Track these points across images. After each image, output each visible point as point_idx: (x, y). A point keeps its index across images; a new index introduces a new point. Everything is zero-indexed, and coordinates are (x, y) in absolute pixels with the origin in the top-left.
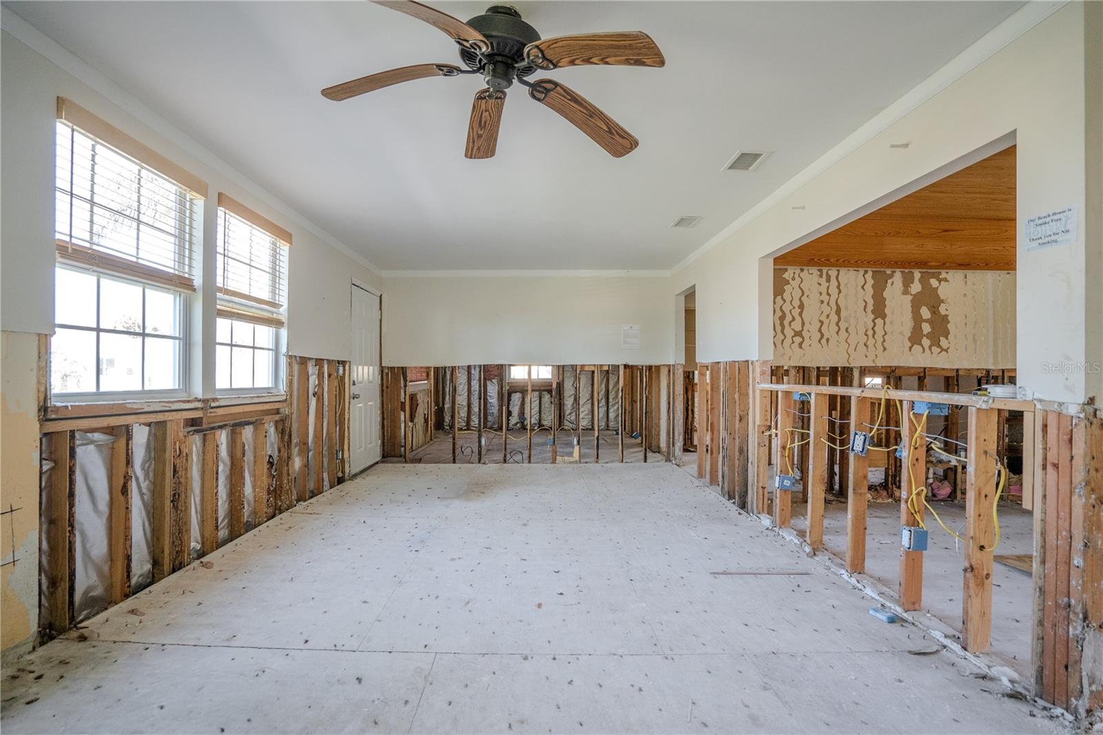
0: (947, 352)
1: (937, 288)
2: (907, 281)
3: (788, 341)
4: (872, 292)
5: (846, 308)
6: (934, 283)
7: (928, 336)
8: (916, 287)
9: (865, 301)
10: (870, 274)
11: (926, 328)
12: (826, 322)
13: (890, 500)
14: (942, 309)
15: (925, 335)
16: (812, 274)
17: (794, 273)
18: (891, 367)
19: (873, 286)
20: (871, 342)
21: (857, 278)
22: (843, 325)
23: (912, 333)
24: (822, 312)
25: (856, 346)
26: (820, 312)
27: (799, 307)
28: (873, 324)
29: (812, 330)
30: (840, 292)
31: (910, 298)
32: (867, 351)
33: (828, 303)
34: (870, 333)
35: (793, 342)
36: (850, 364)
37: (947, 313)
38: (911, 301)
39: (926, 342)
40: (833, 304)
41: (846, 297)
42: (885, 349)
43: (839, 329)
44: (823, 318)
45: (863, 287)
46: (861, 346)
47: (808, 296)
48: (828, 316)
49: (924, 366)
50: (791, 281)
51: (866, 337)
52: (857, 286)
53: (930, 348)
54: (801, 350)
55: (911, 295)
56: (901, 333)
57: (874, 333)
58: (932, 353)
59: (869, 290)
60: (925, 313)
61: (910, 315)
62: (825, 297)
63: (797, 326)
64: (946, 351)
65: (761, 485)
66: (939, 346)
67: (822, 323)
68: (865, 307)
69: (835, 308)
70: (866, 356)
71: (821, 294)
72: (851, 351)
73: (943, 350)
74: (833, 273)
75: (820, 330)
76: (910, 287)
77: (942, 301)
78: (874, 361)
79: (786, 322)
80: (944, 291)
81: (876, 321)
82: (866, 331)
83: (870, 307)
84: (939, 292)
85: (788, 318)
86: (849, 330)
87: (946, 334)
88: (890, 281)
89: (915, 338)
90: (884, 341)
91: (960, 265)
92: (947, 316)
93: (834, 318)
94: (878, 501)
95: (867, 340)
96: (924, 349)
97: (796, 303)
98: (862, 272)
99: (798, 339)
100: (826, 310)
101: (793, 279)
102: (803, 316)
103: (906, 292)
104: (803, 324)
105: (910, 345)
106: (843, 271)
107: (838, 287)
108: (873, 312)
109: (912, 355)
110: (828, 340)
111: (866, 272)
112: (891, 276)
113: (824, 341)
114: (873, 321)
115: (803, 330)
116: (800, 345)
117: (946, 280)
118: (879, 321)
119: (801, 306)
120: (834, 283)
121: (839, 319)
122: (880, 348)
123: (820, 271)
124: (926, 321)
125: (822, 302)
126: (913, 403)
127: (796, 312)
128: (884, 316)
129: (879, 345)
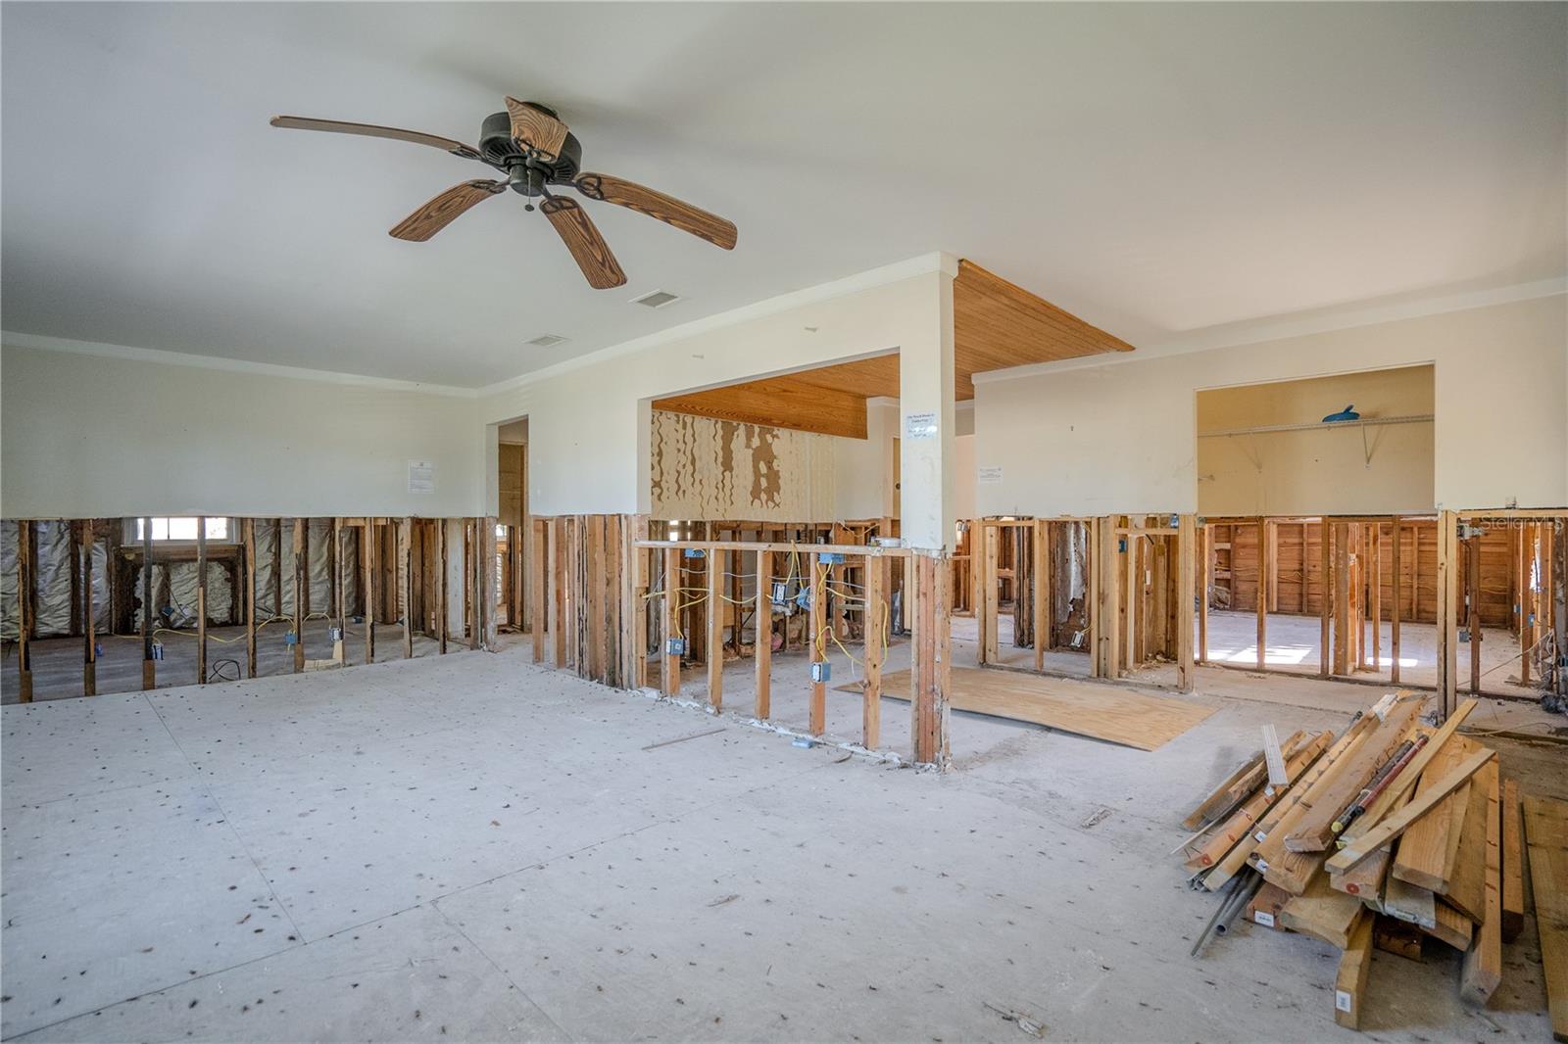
0: (779, 507)
1: (772, 444)
2: (749, 436)
5: (700, 458)
6: (769, 437)
7: (765, 491)
8: (756, 442)
9: (715, 452)
10: (719, 425)
11: (764, 483)
12: (683, 472)
13: (738, 658)
14: (775, 464)
15: (762, 490)
16: (670, 419)
17: (653, 416)
18: (736, 521)
19: (723, 437)
20: (720, 496)
21: (708, 427)
22: (698, 477)
23: (753, 487)
24: (679, 461)
25: (709, 499)
27: (658, 455)
28: (722, 477)
29: (670, 481)
30: (695, 440)
31: (751, 451)
32: (718, 505)
33: (684, 452)
34: (720, 485)
35: (653, 494)
36: (704, 518)
37: (778, 468)
38: (753, 454)
39: (764, 496)
40: (688, 453)
41: (700, 447)
42: (732, 503)
43: (694, 480)
44: (680, 468)
45: (714, 438)
46: (713, 499)
47: (666, 443)
48: (684, 466)
49: (761, 520)
50: (650, 425)
51: (717, 490)
52: (709, 435)
53: (766, 502)
54: (660, 503)
55: (752, 449)
56: (745, 487)
57: (724, 486)
58: (768, 508)
59: (720, 442)
60: (763, 467)
61: (752, 470)
62: (681, 446)
63: (657, 475)
64: (778, 505)
65: (640, 654)
66: (773, 501)
67: (679, 473)
68: (716, 458)
69: (690, 457)
70: (717, 511)
71: (678, 441)
72: (704, 504)
73: (775, 504)
74: (689, 419)
75: (677, 481)
76: (751, 441)
77: (775, 457)
78: (723, 515)
80: (776, 447)
81: (725, 473)
82: (717, 484)
83: (720, 460)
84: (773, 448)
86: (702, 482)
87: (778, 489)
88: (735, 434)
89: (755, 493)
90: (731, 494)
91: (795, 425)
92: (778, 471)
93: (690, 468)
94: (728, 660)
95: (718, 493)
96: (762, 503)
97: (655, 450)
98: (713, 421)
99: (657, 491)
100: (683, 459)
101: (652, 422)
102: (662, 465)
103: (748, 445)
104: (662, 473)
105: (752, 498)
106: (697, 418)
107: (693, 436)
108: (722, 464)
109: (753, 509)
110: (684, 491)
111: (717, 422)
112: (737, 429)
113: (680, 493)
114: (723, 473)
115: (662, 480)
116: (660, 497)
117: (777, 436)
118: (727, 474)
120: (689, 430)
121: (694, 470)
122: (728, 502)
123: (677, 416)
124: (763, 476)
125: (679, 450)
126: (819, 554)
127: (656, 460)
128: (731, 470)
129: (727, 498)
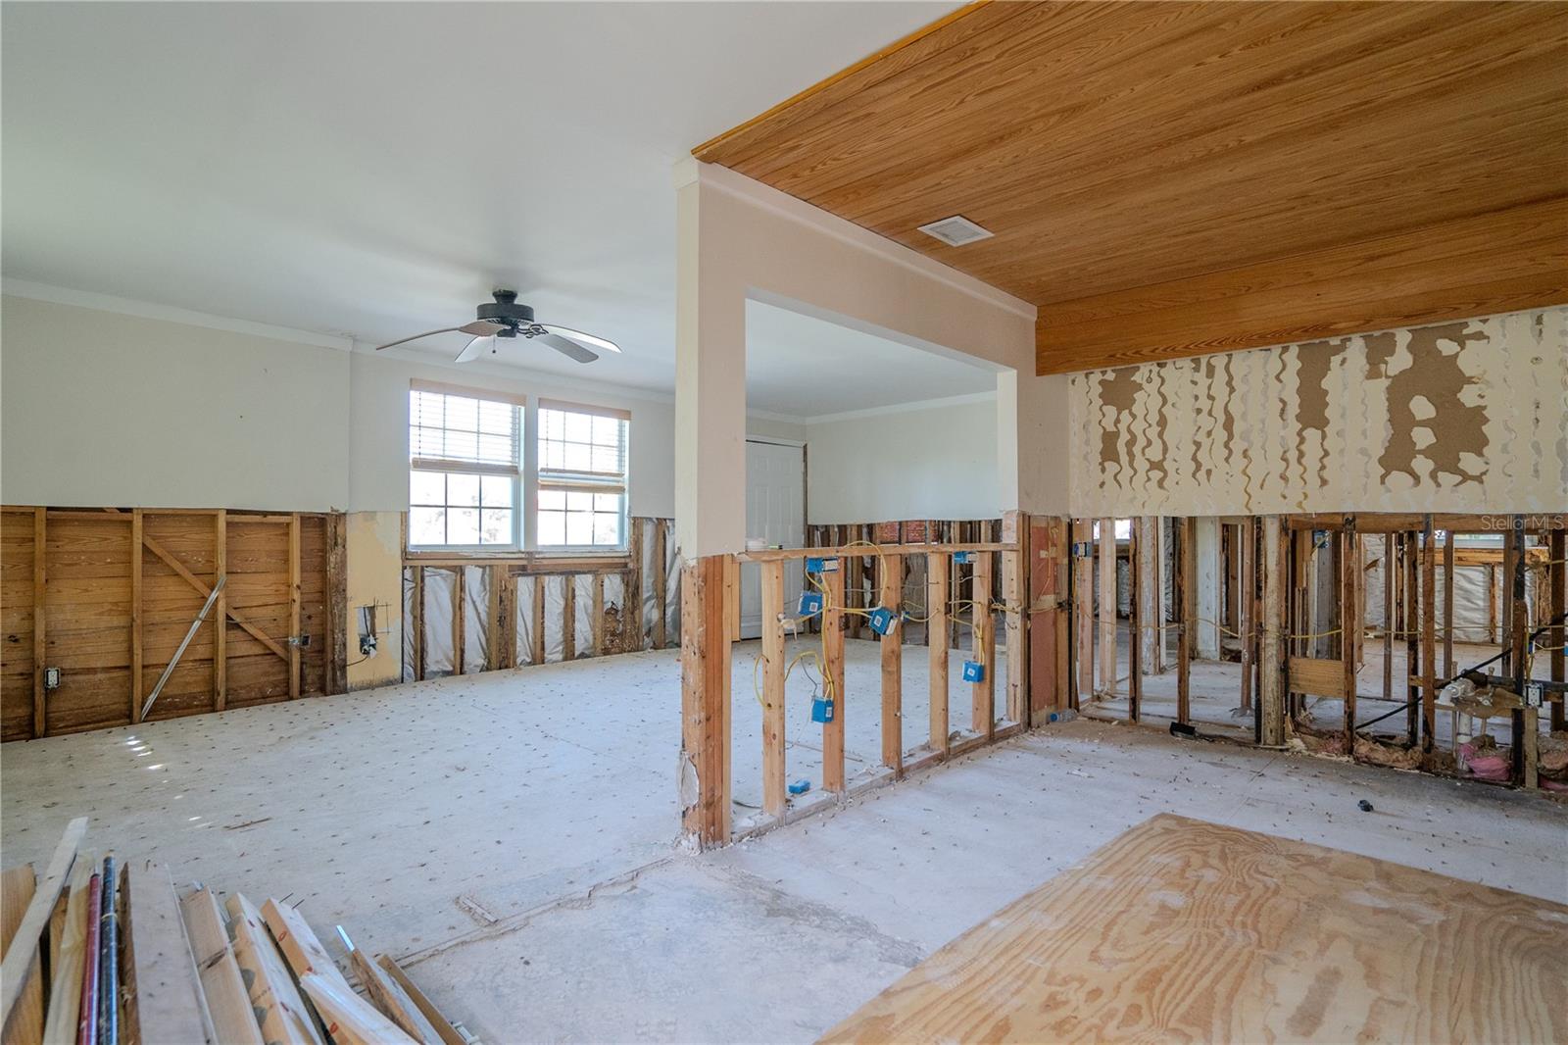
0: (1482, 482)
1: (1457, 354)
2: (1379, 353)
3: (1141, 476)
4: (1297, 382)
5: (1244, 415)
6: (1446, 347)
7: (1428, 452)
8: (1400, 360)
9: (1282, 400)
10: (1294, 349)
11: (1423, 437)
12: (1206, 442)
13: (1345, 758)
14: (1468, 396)
15: (1420, 452)
16: (1181, 368)
17: (1151, 371)
18: (1344, 514)
19: (1300, 372)
20: (1294, 470)
21: (1266, 363)
22: (1237, 445)
23: (1387, 449)
24: (1200, 427)
25: (1264, 480)
26: (1196, 428)
27: (1158, 424)
28: (1298, 439)
29: (1180, 460)
30: (1232, 390)
31: (1384, 383)
32: (1286, 487)
33: (1210, 414)
34: (1293, 455)
35: (1149, 479)
36: (1250, 511)
37: (1482, 402)
38: (1388, 388)
39: (1423, 465)
40: (1219, 412)
41: (1244, 399)
42: (1324, 482)
43: (1231, 452)
44: (1201, 437)
45: (1278, 378)
46: (1274, 480)
47: (1173, 405)
48: (1209, 434)
50: (1145, 385)
51: (1284, 464)
52: (1267, 376)
53: (1433, 476)
54: (1162, 491)
55: (1387, 377)
56: (1364, 452)
57: (1301, 455)
58: (1439, 485)
59: (1292, 380)
60: (1422, 407)
61: (1385, 416)
62: (1204, 403)
63: (1155, 453)
64: (1479, 479)
66: (1459, 471)
67: (1198, 445)
68: (1283, 410)
69: (1222, 418)
70: (1285, 497)
71: (1196, 398)
72: (1254, 488)
73: (1466, 477)
74: (1219, 360)
75: (1194, 458)
76: (1386, 363)
77: (1470, 381)
78: (1300, 505)
79: (1137, 450)
80: (1470, 359)
81: (1304, 433)
82: (1285, 452)
83: (1293, 408)
84: (1461, 363)
85: (1141, 442)
86: (1250, 453)
87: (1479, 444)
88: (1336, 360)
89: (1397, 457)
90: (1323, 467)
92: (1481, 408)
93: (1221, 435)
94: (1319, 755)
95: (1287, 467)
96: (1417, 479)
97: (1154, 418)
98: (1277, 349)
99: (1156, 475)
100: (1205, 422)
101: (1150, 380)
102: (1164, 437)
103: (1373, 374)
104: (1165, 450)
105: (1383, 471)
106: (1239, 356)
107: (1229, 383)
108: (1298, 418)
109: (1389, 491)
110: (1209, 472)
111: (1285, 349)
112: (1341, 349)
113: (1201, 475)
114: (1299, 434)
115: (1164, 459)
116: (1160, 484)
117: (1479, 336)
118: (1312, 434)
119: (1163, 422)
120: (1220, 375)
121: (1231, 436)
122: (1313, 480)
123: (1197, 362)
124: (1424, 423)
125: (1199, 411)
127: (1153, 433)
128: (1321, 423)
129: (1312, 477)
